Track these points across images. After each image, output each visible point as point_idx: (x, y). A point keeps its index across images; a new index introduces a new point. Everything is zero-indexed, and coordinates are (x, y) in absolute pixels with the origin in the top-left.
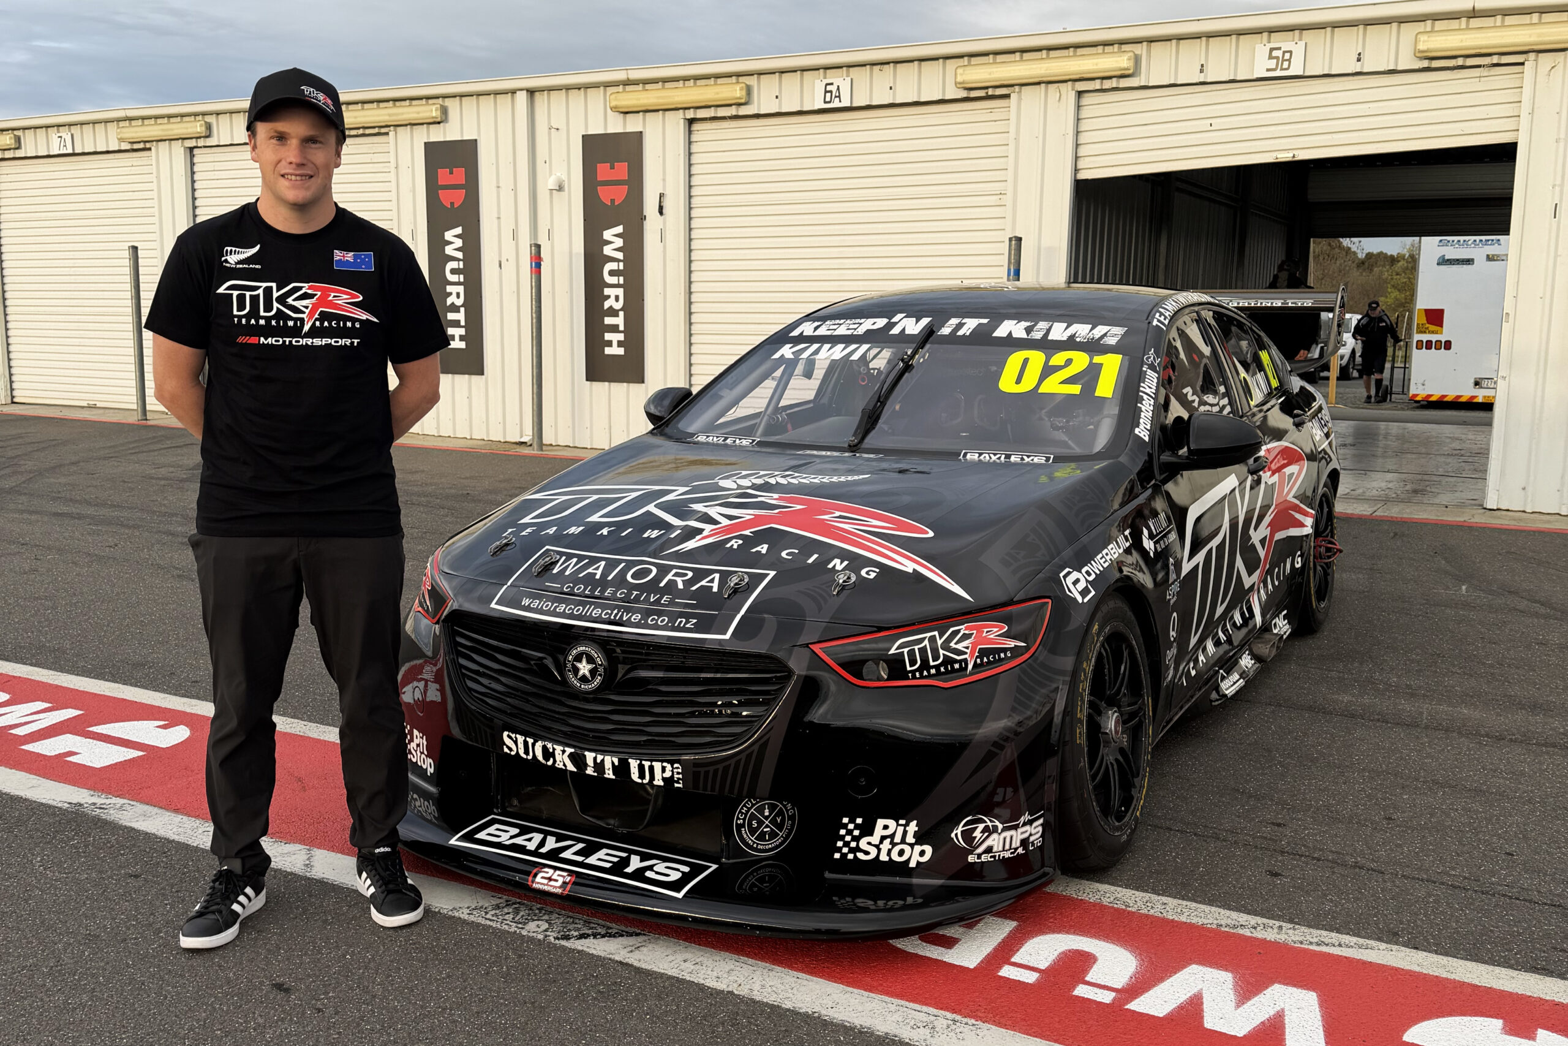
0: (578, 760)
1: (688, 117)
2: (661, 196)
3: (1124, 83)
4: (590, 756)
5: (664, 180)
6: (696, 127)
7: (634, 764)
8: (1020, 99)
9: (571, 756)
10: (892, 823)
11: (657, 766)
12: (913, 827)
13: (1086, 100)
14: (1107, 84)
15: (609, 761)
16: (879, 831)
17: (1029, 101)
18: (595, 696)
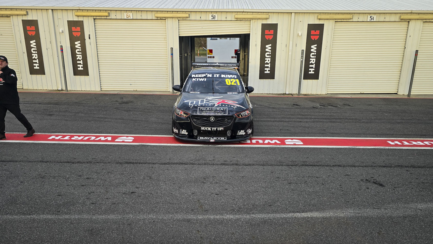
0: (211, 129)
1: (94, 18)
2: (89, 35)
3: (187, 19)
4: (213, 128)
5: (90, 31)
6: (96, 20)
7: (218, 128)
8: (168, 20)
9: (210, 129)
10: (242, 131)
11: (221, 128)
12: (244, 131)
13: (180, 21)
14: (184, 19)
15: (215, 128)
16: (241, 132)
17: (169, 21)
18: (213, 122)
